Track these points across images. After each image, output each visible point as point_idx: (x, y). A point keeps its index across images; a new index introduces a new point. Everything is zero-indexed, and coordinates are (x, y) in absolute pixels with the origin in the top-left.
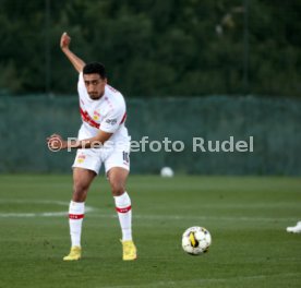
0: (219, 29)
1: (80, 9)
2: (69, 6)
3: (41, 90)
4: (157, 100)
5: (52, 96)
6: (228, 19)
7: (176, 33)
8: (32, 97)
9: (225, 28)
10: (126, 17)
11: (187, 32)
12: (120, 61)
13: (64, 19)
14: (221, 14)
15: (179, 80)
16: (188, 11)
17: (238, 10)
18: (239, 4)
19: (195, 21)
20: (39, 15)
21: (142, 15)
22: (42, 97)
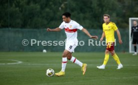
0: (60, 8)
1: (18, 3)
2: (15, 2)
3: (7, 27)
4: (41, 30)
5: (10, 28)
6: (63, 5)
7: (47, 10)
8: (4, 29)
9: (62, 8)
10: (32, 5)
11: (50, 9)
12: (30, 18)
13: (14, 5)
14: (61, 4)
15: (48, 24)
16: (51, 3)
17: (66, 3)
18: (66, 1)
19: (53, 6)
20: (6, 5)
21: (37, 4)
22: (7, 29)
